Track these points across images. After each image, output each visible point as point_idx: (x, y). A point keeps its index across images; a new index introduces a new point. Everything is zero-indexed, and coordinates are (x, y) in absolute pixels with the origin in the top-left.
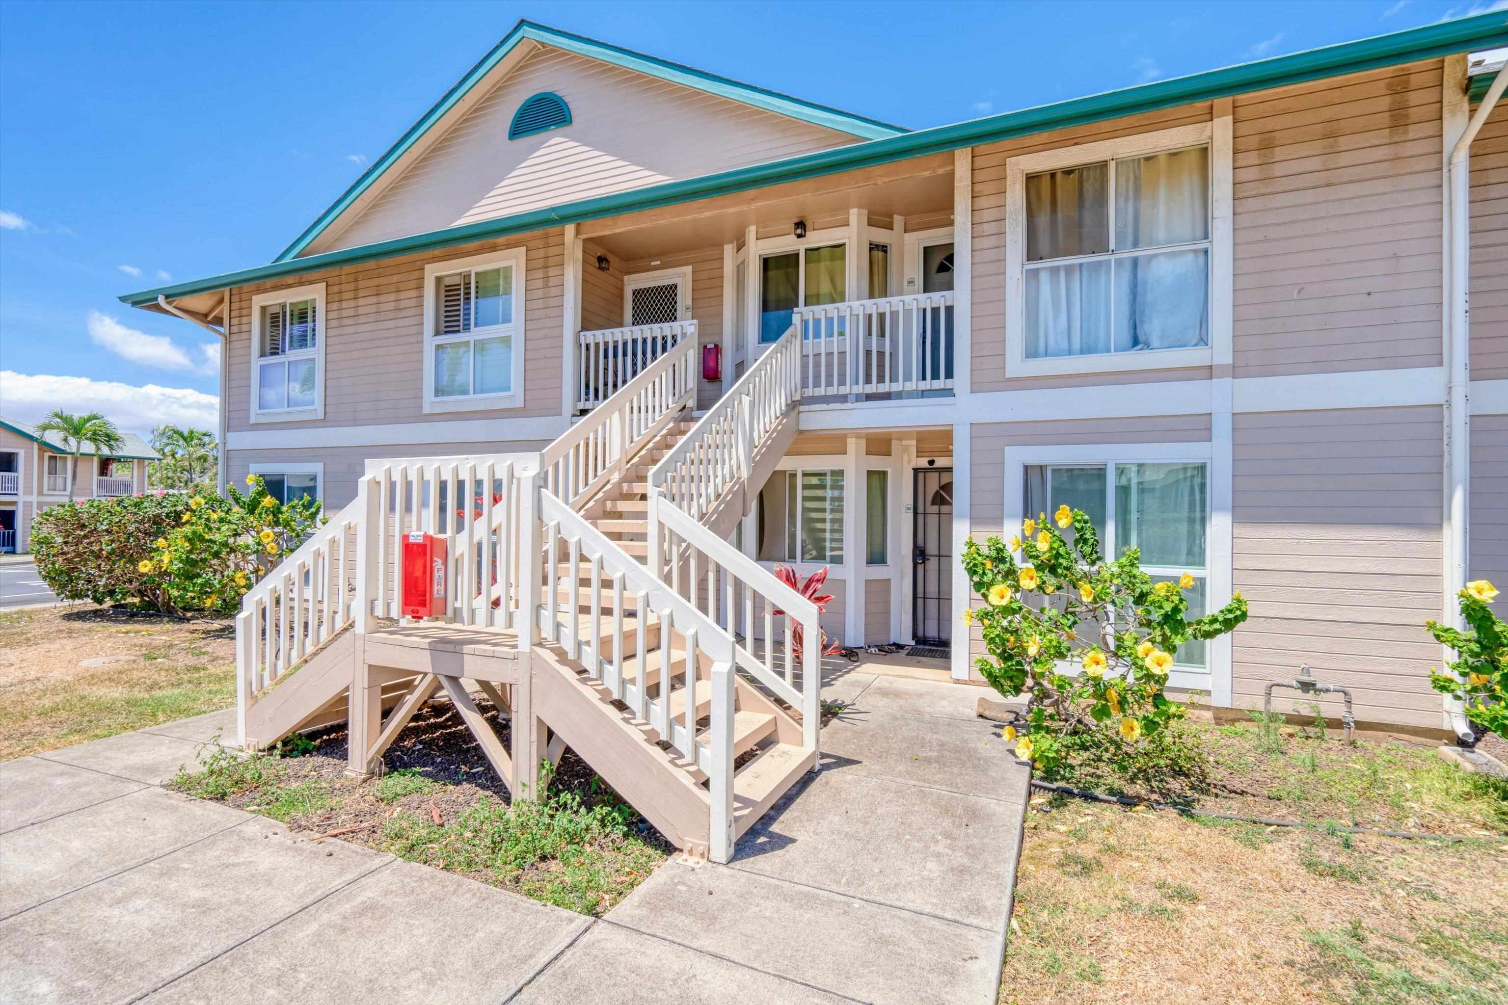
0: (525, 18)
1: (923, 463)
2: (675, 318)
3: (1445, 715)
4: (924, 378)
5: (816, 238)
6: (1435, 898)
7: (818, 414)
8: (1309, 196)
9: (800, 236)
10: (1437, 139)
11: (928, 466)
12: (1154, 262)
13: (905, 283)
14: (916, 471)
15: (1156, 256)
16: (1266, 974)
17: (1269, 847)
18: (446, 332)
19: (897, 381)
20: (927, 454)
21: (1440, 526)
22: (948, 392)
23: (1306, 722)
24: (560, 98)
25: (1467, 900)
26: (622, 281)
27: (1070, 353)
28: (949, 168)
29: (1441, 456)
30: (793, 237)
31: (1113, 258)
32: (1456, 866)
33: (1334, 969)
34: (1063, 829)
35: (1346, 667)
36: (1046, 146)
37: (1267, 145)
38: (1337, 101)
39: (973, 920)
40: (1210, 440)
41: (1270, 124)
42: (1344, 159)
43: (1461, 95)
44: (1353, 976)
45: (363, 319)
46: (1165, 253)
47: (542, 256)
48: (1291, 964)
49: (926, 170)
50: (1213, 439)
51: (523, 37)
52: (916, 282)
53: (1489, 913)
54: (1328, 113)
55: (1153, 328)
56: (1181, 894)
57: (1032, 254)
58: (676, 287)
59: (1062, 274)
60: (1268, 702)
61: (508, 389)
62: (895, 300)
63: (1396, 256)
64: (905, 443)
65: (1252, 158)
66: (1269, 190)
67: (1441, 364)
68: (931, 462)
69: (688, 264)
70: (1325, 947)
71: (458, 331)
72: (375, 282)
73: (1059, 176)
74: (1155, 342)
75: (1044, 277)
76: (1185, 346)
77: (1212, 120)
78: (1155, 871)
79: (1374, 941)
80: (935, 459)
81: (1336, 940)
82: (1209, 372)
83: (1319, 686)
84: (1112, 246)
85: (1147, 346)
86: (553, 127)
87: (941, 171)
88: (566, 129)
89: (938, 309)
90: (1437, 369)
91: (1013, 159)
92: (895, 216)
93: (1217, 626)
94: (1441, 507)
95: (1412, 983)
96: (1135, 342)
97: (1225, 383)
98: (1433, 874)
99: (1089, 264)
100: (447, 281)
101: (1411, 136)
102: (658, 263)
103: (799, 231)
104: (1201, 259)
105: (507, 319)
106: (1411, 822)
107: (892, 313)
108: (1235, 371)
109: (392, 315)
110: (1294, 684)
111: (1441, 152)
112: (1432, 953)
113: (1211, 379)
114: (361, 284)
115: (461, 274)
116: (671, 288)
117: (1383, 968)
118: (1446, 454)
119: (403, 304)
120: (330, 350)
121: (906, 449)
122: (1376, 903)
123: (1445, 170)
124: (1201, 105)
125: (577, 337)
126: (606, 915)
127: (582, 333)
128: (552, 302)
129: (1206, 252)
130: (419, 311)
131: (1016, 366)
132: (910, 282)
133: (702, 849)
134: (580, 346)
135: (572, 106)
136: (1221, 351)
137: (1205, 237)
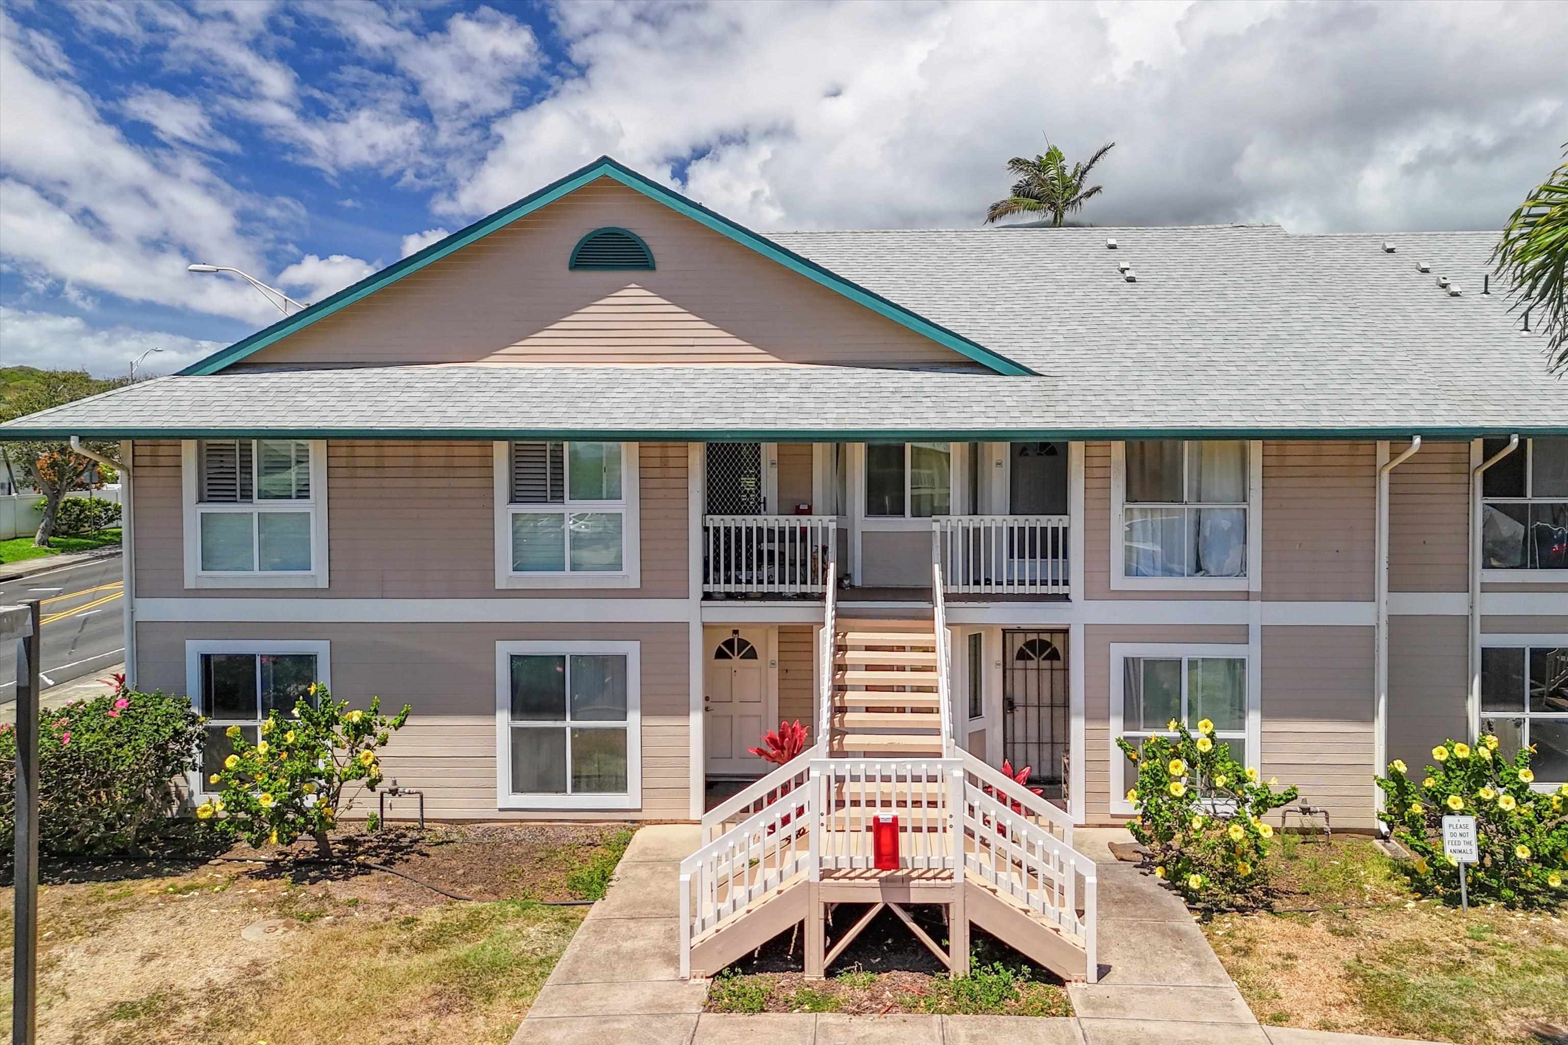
0: (607, 155)
3: (1376, 820)
6: (1382, 938)
8: (1305, 482)
10: (1373, 457)
11: (1015, 628)
12: (1213, 514)
13: (994, 464)
14: (1005, 630)
15: (1215, 509)
16: (1333, 982)
17: (1313, 925)
21: (1373, 701)
22: (1066, 598)
23: (1303, 832)
24: (641, 239)
25: (1394, 937)
27: (1154, 574)
29: (1374, 658)
31: (1187, 507)
32: (1388, 920)
33: (1354, 976)
34: (1220, 933)
35: (1324, 793)
39: (1220, 985)
40: (1247, 643)
44: (1361, 976)
46: (1219, 509)
48: (1340, 977)
50: (1250, 643)
51: (604, 176)
52: (1004, 464)
53: (1402, 940)
55: (1209, 563)
56: (1289, 957)
57: (1130, 498)
59: (1149, 515)
60: (1284, 822)
61: (620, 569)
63: (1351, 529)
65: (1273, 450)
67: (1373, 601)
68: (1019, 627)
70: (1349, 968)
71: (546, 501)
74: (1211, 571)
75: (1136, 514)
76: (1232, 576)
78: (1274, 948)
79: (1365, 962)
81: (1352, 964)
82: (1247, 596)
83: (1312, 810)
84: (1185, 499)
85: (1207, 574)
88: (647, 276)
89: (1057, 528)
90: (1372, 604)
93: (1282, 802)
94: (1374, 690)
95: (1380, 975)
96: (1199, 568)
97: (1256, 605)
98: (1380, 926)
104: (1241, 513)
105: (615, 495)
106: (1367, 898)
108: (1264, 596)
109: (442, 472)
110: (1299, 809)
111: (1375, 466)
112: (1384, 962)
113: (1248, 600)
117: (1370, 972)
118: (1377, 658)
122: (1362, 945)
125: (704, 520)
126: (1078, 1015)
127: (708, 517)
128: (672, 483)
129: (1245, 510)
130: (485, 472)
131: (1118, 581)
132: (999, 464)
133: (1083, 978)
134: (706, 529)
135: (654, 250)
136: (1254, 581)
137: (1244, 501)
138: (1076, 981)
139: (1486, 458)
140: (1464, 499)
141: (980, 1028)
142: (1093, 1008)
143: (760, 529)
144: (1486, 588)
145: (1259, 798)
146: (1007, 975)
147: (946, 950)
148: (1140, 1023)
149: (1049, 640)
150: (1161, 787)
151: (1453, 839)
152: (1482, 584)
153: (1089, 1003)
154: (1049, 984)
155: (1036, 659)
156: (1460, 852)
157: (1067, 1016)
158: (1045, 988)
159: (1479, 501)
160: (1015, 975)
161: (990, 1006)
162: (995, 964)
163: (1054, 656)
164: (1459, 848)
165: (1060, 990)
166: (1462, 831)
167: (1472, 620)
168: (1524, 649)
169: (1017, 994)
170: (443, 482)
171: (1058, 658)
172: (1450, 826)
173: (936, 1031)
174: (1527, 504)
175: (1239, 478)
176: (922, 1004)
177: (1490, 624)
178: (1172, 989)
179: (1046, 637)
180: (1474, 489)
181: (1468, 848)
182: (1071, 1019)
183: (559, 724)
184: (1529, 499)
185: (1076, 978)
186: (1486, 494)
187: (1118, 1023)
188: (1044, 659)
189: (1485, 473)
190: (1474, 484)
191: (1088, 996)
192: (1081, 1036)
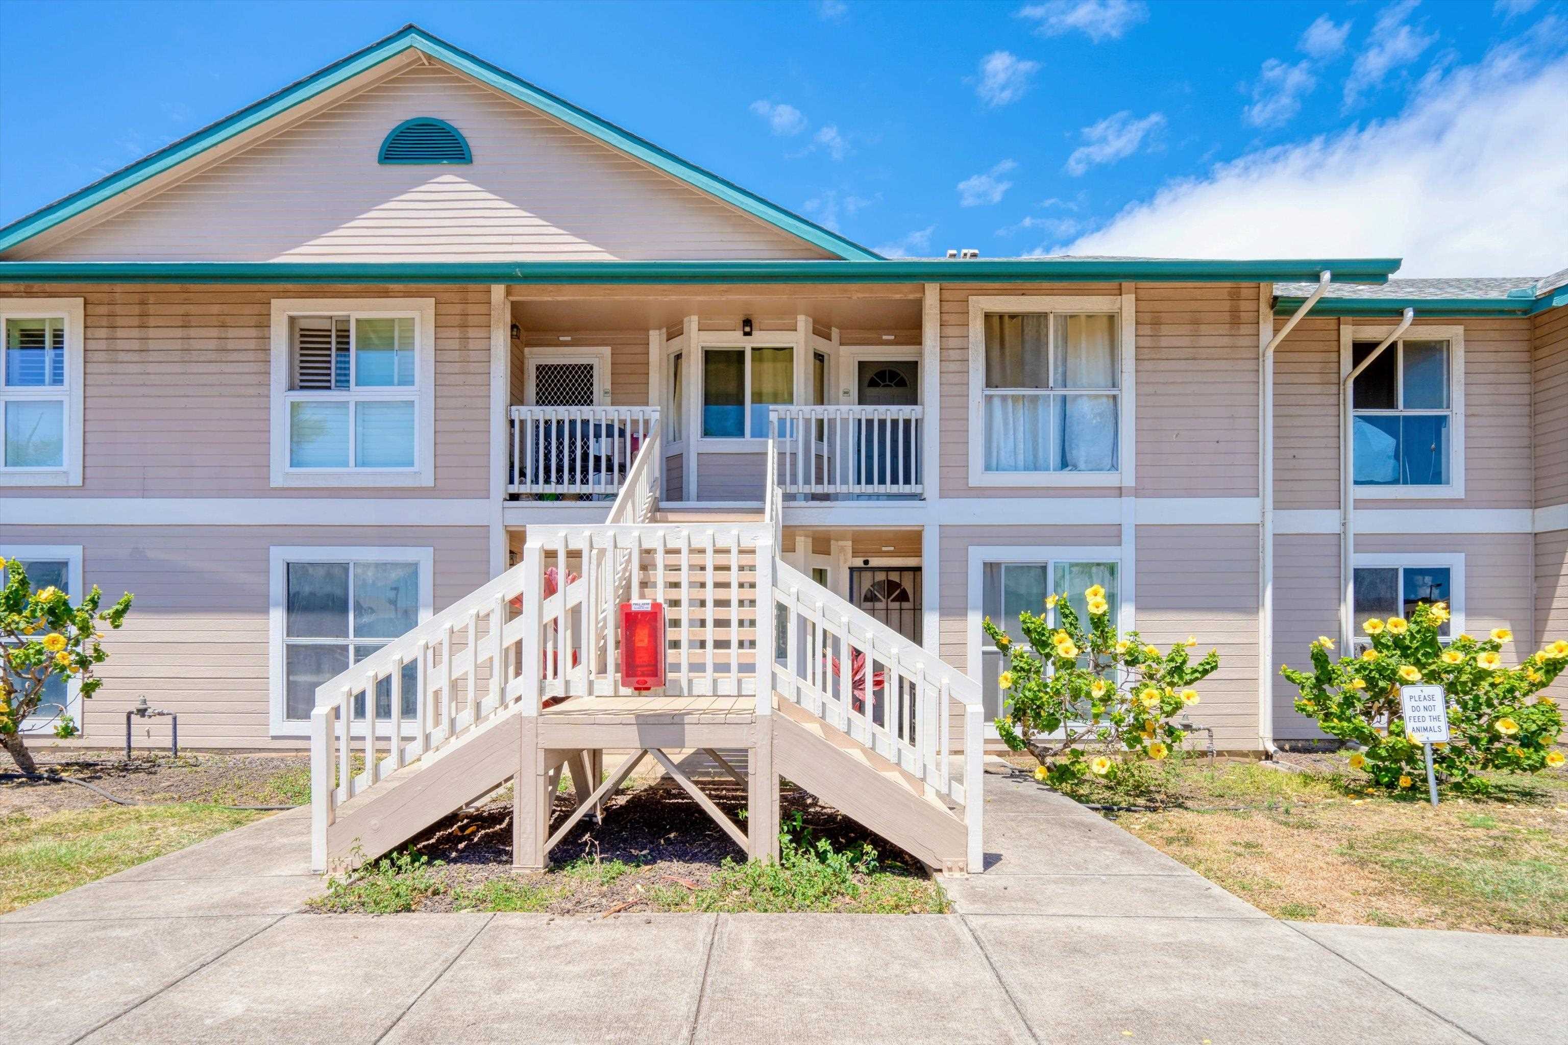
0: (415, 24)
1: (859, 562)
2: (592, 401)
3: (1260, 740)
4: (859, 482)
5: (763, 339)
7: (798, 510)
8: (1182, 365)
9: (747, 334)
10: (1255, 337)
11: (862, 565)
12: (1079, 401)
13: (841, 393)
14: (852, 569)
15: (1081, 395)
18: (302, 388)
19: (835, 483)
20: (860, 554)
21: (1258, 608)
22: (918, 497)
24: (456, 130)
26: (522, 352)
27: (1016, 469)
28: (918, 295)
29: (1258, 560)
30: (739, 334)
31: (1052, 393)
34: (1138, 827)
35: (1204, 712)
36: (1000, 292)
37: (1156, 323)
38: (1199, 298)
39: (1177, 873)
40: (1120, 545)
41: (1159, 306)
42: (1204, 341)
43: (1269, 309)
45: (153, 356)
46: (1087, 395)
47: (458, 312)
49: (897, 293)
50: (1123, 544)
51: (411, 46)
52: (851, 393)
54: (1195, 306)
55: (1080, 453)
57: (990, 382)
58: (592, 368)
59: (1010, 402)
61: (411, 464)
62: (831, 408)
63: (1232, 417)
64: (841, 543)
65: (1147, 330)
66: (1158, 356)
67: (1258, 496)
68: (866, 562)
69: (607, 345)
71: (329, 388)
72: (182, 309)
73: (1006, 319)
74: (1082, 465)
75: (997, 402)
76: (1101, 470)
77: (1121, 295)
80: (869, 559)
82: (1119, 492)
83: (1194, 727)
84: (1051, 384)
85: (1075, 467)
86: (445, 162)
87: (911, 297)
88: (462, 168)
90: (1256, 499)
91: (974, 298)
92: (833, 328)
93: (1197, 675)
94: (1258, 596)
96: (1064, 464)
97: (1128, 502)
99: (1029, 396)
100: (305, 324)
101: (1242, 332)
102: (569, 338)
103: (747, 329)
104: (1111, 401)
105: (407, 380)
107: (829, 420)
108: (1138, 492)
109: (213, 356)
111: (1258, 347)
112: (1386, 850)
113: (1120, 497)
114: (152, 309)
115: (331, 318)
116: (585, 368)
118: (1261, 560)
119: (231, 345)
120: (91, 391)
121: (842, 549)
123: (1261, 360)
124: (1114, 284)
125: (508, 412)
126: (960, 911)
127: (513, 408)
128: (473, 367)
129: (1115, 397)
130: (261, 356)
131: (977, 477)
132: (846, 393)
133: (961, 864)
134: (512, 423)
135: (472, 143)
136: (1127, 476)
137: (1114, 386)
138: (950, 869)
139: (1356, 363)
140: (1333, 411)
141: (783, 929)
142: (984, 902)
143: (573, 423)
144: (1360, 504)
145: (1173, 664)
146: (837, 861)
147: (743, 826)
148: (1071, 920)
149: (898, 580)
150: (1047, 650)
151: (1416, 714)
152: (1355, 500)
153: (974, 896)
154: (906, 877)
155: (884, 600)
156: (1425, 729)
157: (941, 912)
158: (901, 882)
159: (1351, 412)
160: (852, 863)
161: (808, 902)
162: (819, 844)
163: (903, 597)
164: (1424, 725)
165: (926, 883)
166: (1426, 703)
167: (1345, 539)
168: (1397, 569)
169: (855, 888)
170: (213, 368)
171: (907, 600)
172: (1411, 697)
173: (701, 936)
174: (1399, 417)
175: (1108, 362)
176: (691, 900)
177: (1365, 543)
178: (1104, 878)
179: (894, 577)
180: (1344, 400)
181: (1435, 724)
182: (949, 916)
183: (340, 641)
184: (1401, 411)
185: (949, 864)
186: (1356, 405)
187: (1033, 920)
188: (892, 601)
189: (1356, 381)
190: (1344, 394)
191: (972, 888)
192: (971, 939)
